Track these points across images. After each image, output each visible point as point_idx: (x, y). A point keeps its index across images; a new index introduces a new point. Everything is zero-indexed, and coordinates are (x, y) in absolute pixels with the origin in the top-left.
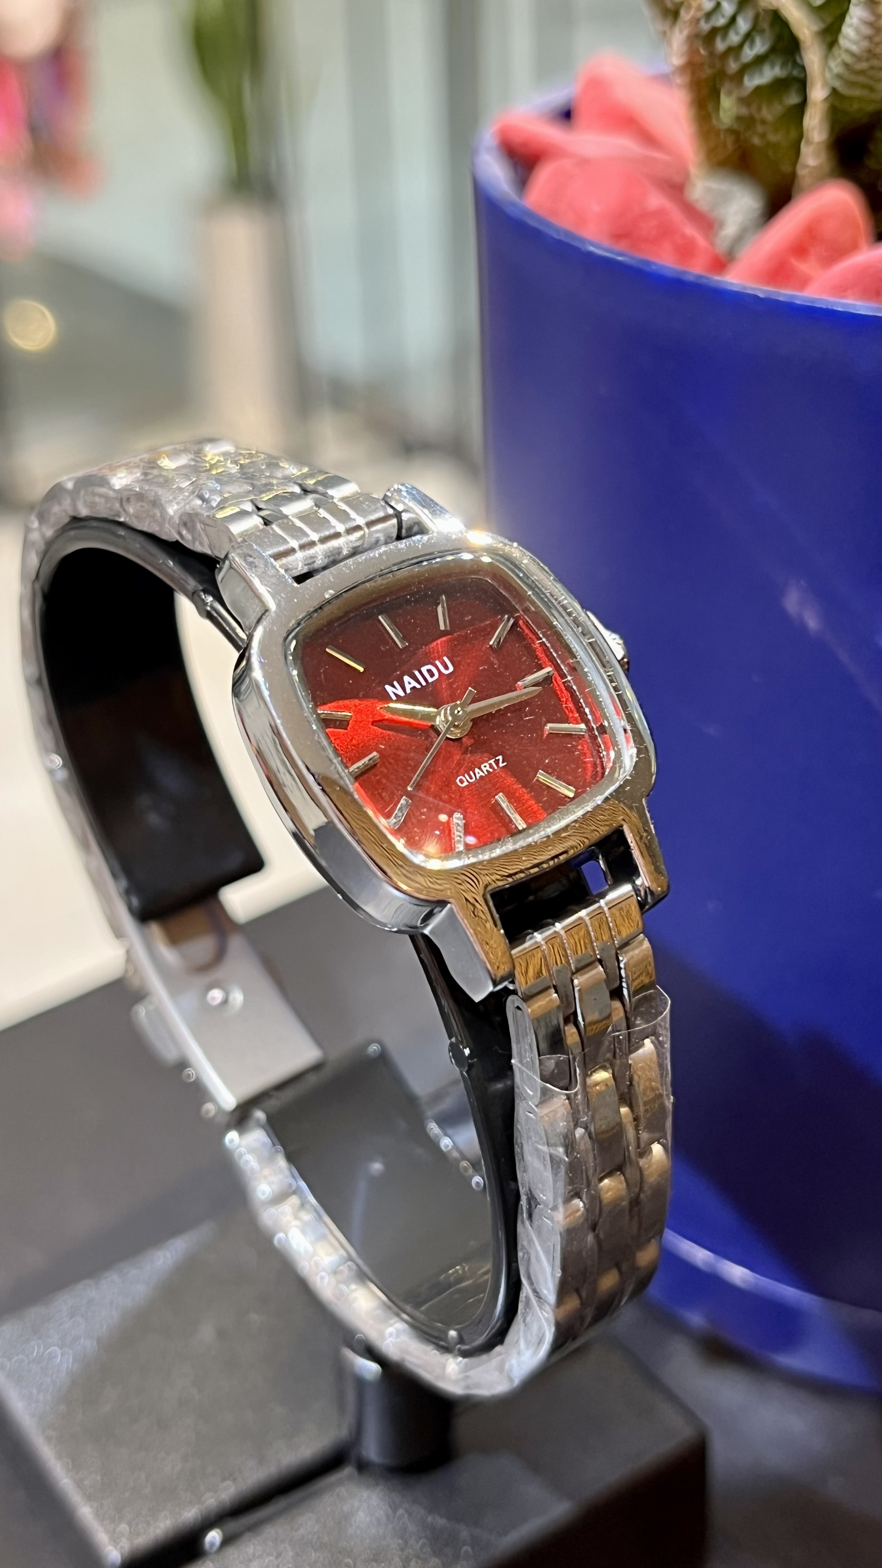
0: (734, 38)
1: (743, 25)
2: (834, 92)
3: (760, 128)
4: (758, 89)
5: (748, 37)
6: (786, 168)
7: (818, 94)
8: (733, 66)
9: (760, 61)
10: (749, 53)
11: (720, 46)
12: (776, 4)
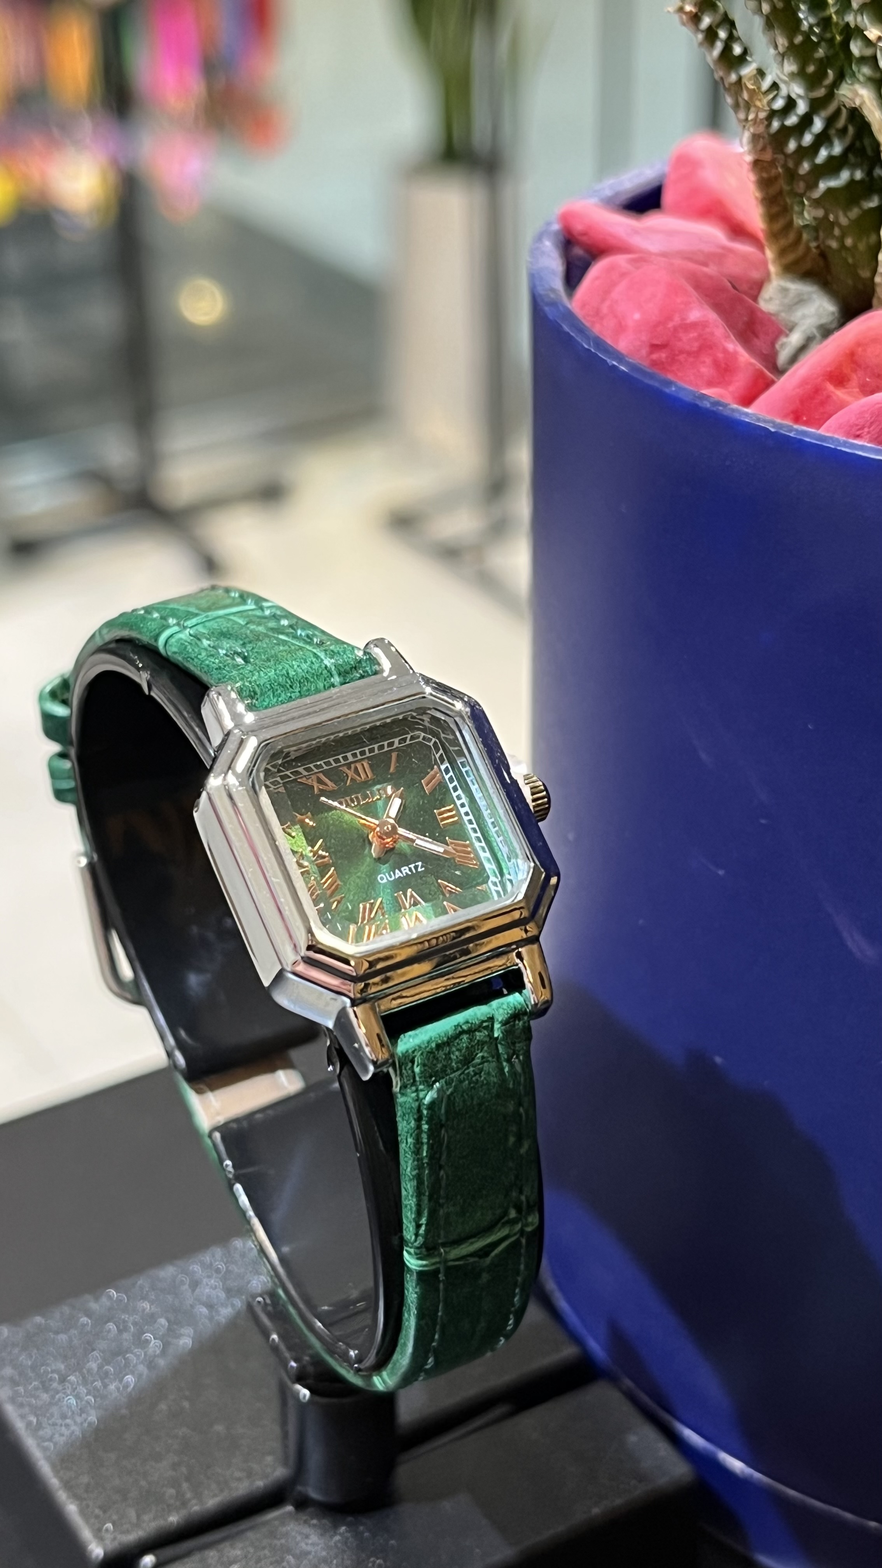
0: (808, 139)
1: (818, 125)
3: (837, 232)
4: (833, 192)
5: (822, 139)
6: (865, 274)
8: (807, 168)
9: (835, 164)
10: (824, 154)
11: (792, 145)
12: (858, 102)
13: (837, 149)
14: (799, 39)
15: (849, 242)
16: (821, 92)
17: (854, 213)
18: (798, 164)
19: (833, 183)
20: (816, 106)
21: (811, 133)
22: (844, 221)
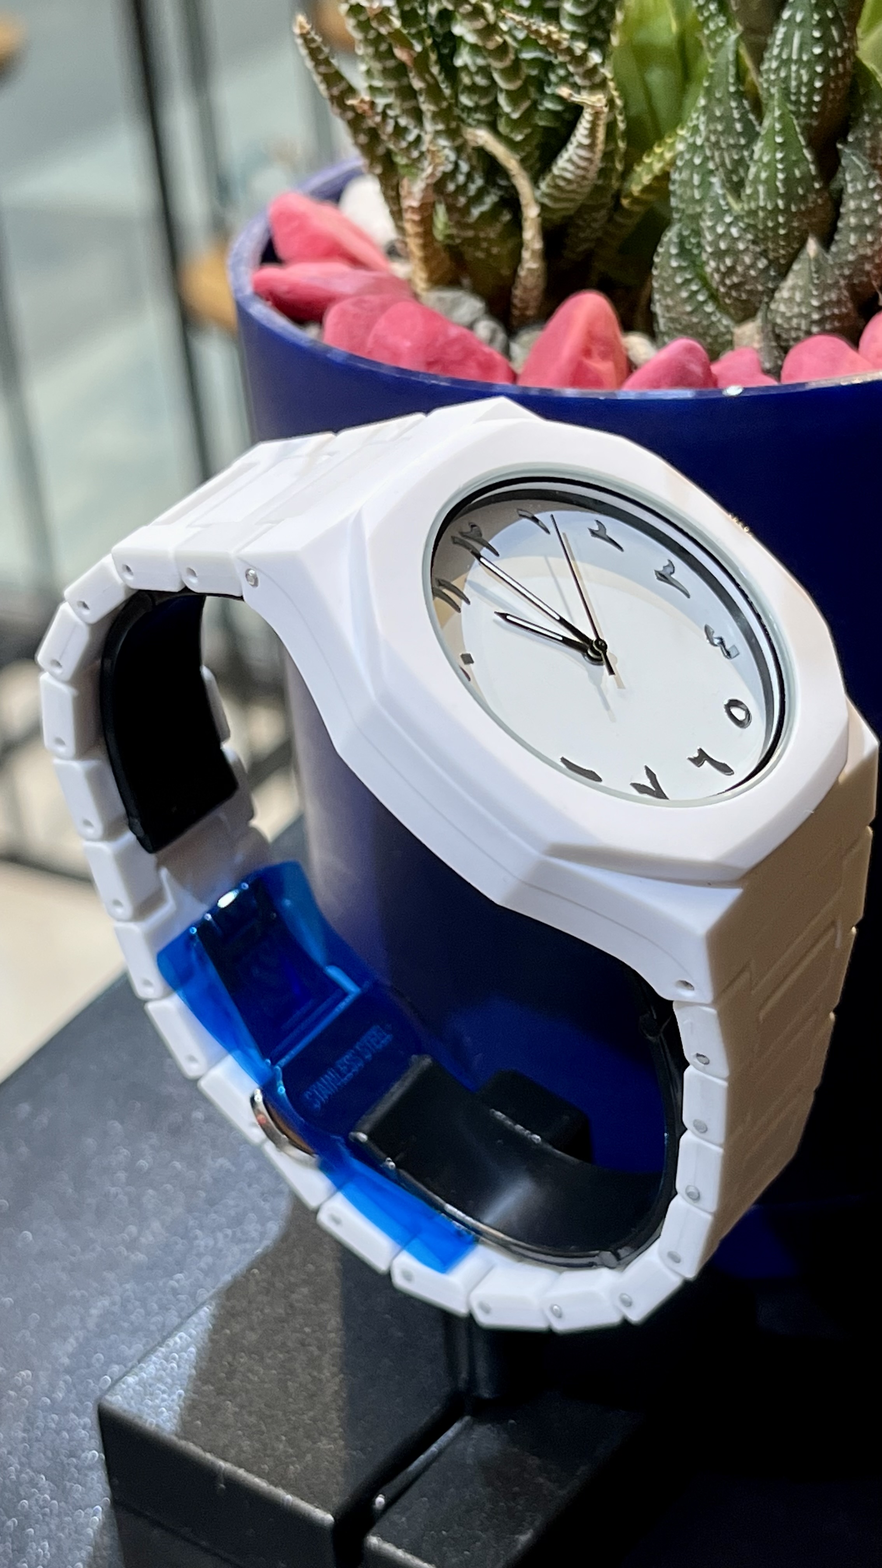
0: (461, 179)
1: (464, 167)
2: (543, 207)
3: (485, 245)
4: (482, 215)
5: (469, 177)
6: (506, 272)
7: (531, 212)
8: (462, 200)
9: (481, 193)
10: (473, 188)
11: (451, 187)
12: (481, 142)
13: (479, 182)
14: (445, 104)
15: (495, 250)
16: (459, 142)
17: (498, 227)
18: (456, 199)
19: (484, 208)
20: (459, 150)
21: (461, 173)
22: (492, 235)
